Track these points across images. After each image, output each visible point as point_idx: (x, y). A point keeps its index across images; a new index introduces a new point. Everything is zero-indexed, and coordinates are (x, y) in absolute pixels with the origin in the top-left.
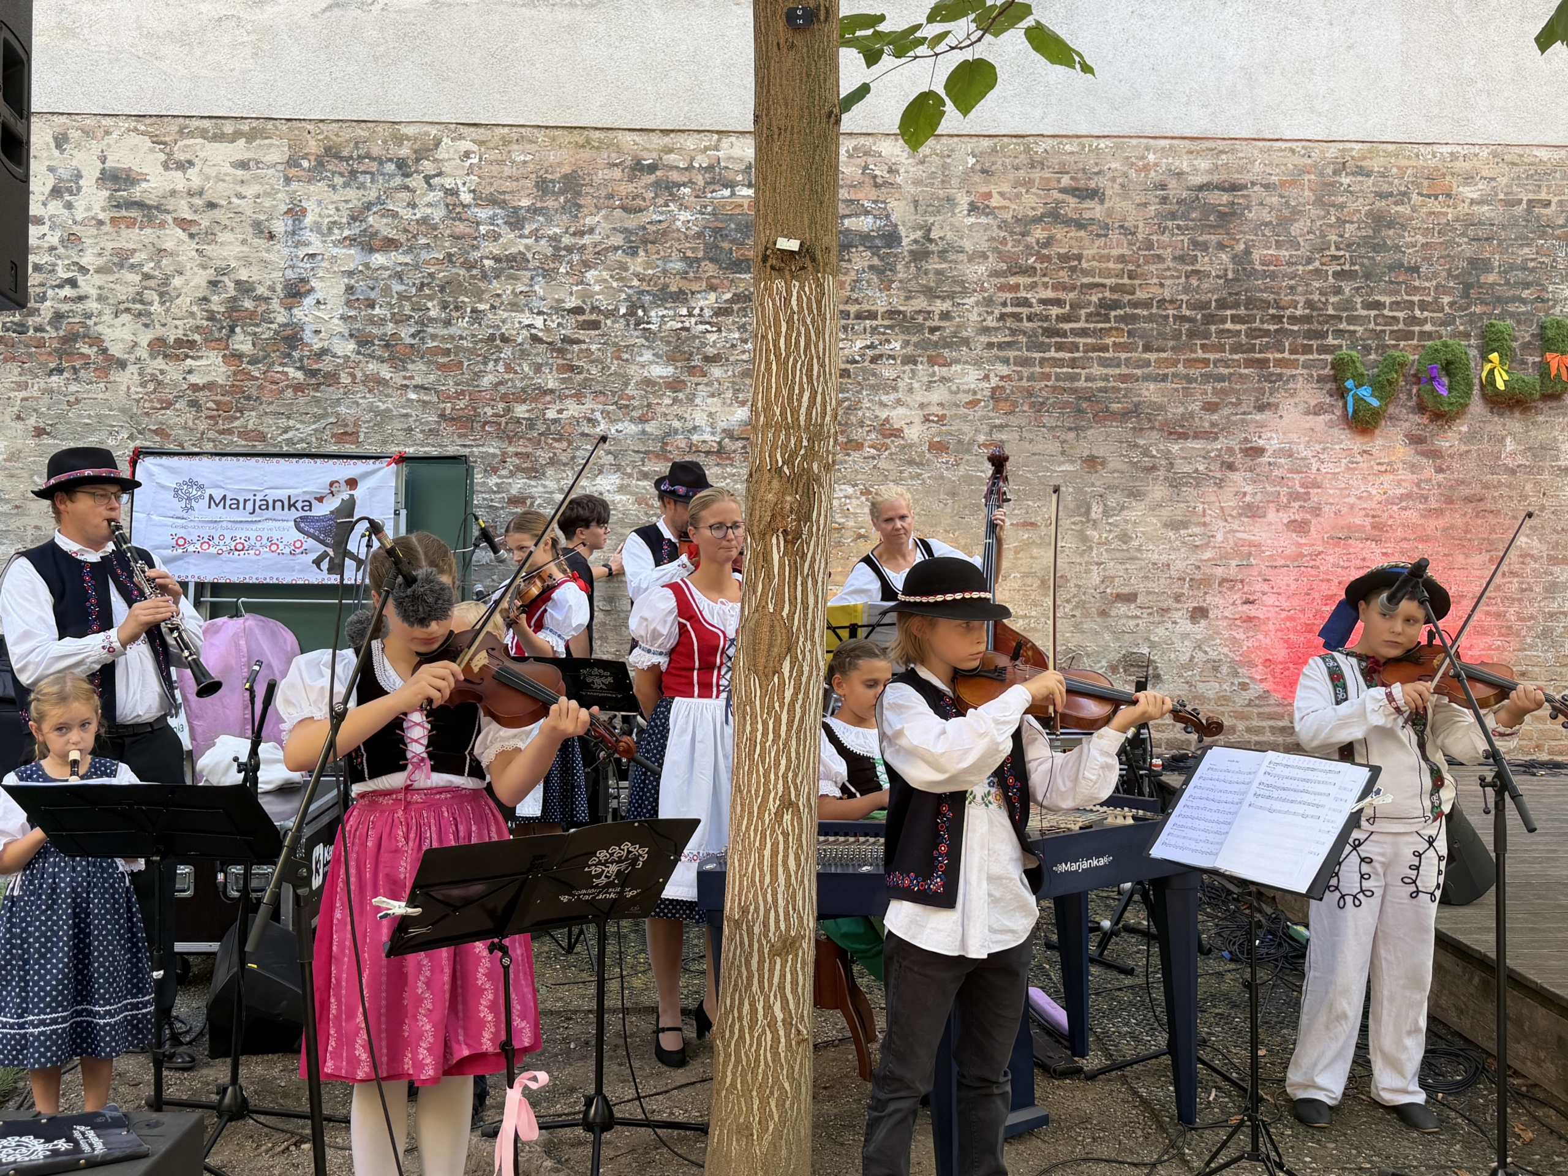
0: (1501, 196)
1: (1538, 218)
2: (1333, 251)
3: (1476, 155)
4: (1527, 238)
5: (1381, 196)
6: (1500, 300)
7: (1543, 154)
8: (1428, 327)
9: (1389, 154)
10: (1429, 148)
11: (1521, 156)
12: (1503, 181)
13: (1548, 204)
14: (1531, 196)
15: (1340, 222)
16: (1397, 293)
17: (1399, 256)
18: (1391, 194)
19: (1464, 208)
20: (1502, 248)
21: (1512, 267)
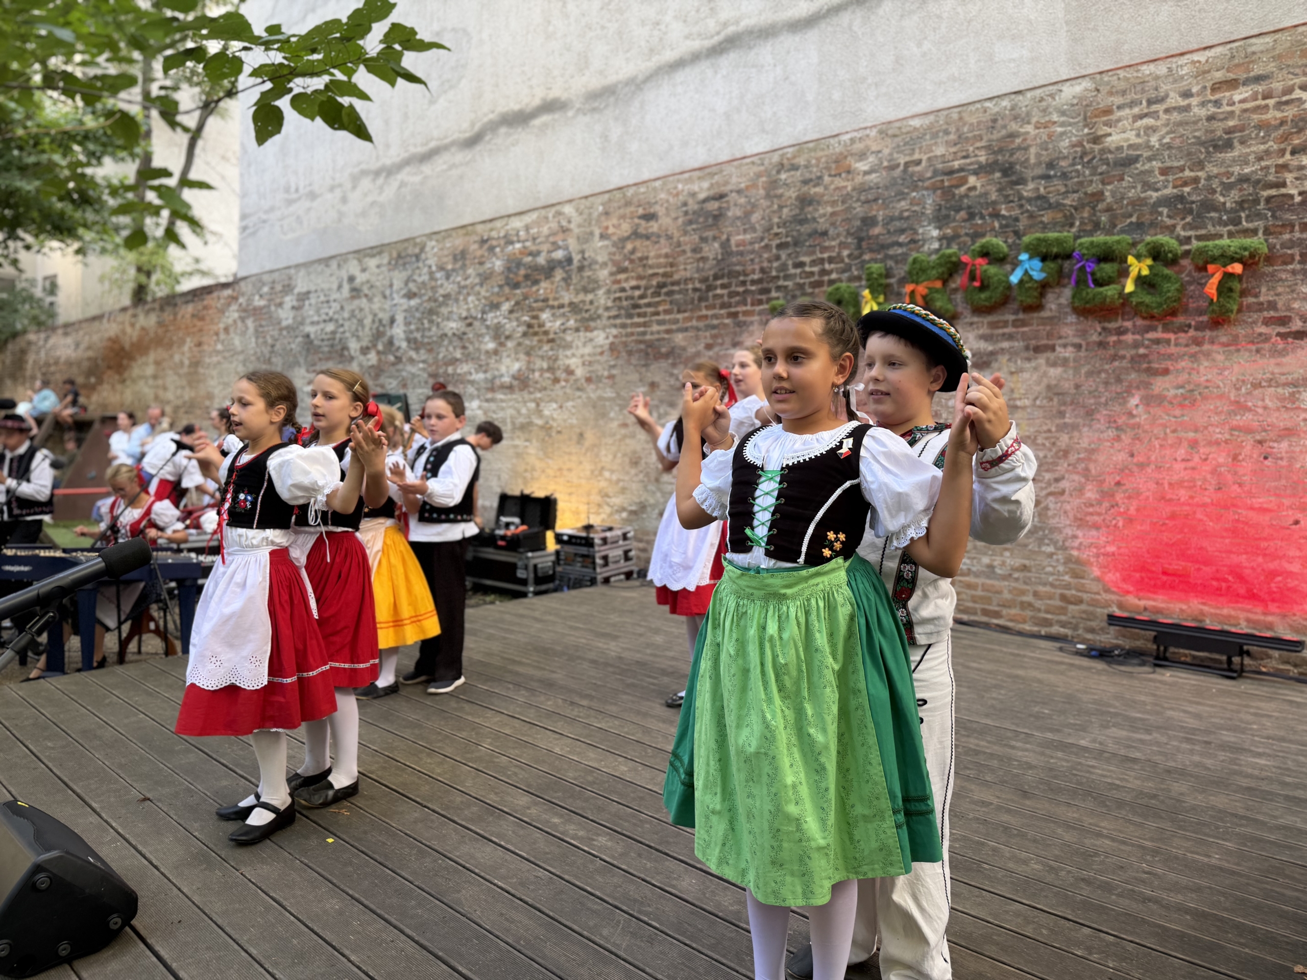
0: (885, 164)
1: (912, 175)
2: (776, 230)
3: (868, 136)
4: (903, 193)
5: (805, 182)
6: (883, 247)
7: (916, 123)
8: (834, 276)
9: (810, 150)
10: (836, 139)
11: (900, 128)
12: (886, 151)
13: (919, 162)
14: (908, 159)
15: (781, 207)
16: (814, 253)
17: (815, 225)
18: (811, 180)
19: (859, 179)
20: (885, 206)
21: (892, 219)
